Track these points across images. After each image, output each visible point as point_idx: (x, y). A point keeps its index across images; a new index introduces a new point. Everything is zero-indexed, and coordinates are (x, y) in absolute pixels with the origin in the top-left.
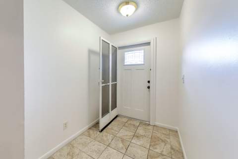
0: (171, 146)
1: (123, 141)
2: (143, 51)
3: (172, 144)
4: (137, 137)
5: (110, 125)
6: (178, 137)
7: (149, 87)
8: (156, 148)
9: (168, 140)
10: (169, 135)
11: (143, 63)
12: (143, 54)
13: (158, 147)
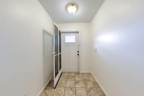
0: (92, 81)
1: (71, 89)
2: (75, 36)
3: (92, 80)
4: (77, 83)
5: (59, 81)
6: (92, 76)
7: (78, 55)
8: (88, 86)
9: (90, 79)
10: (89, 76)
11: (75, 42)
12: (75, 37)
13: (88, 84)
